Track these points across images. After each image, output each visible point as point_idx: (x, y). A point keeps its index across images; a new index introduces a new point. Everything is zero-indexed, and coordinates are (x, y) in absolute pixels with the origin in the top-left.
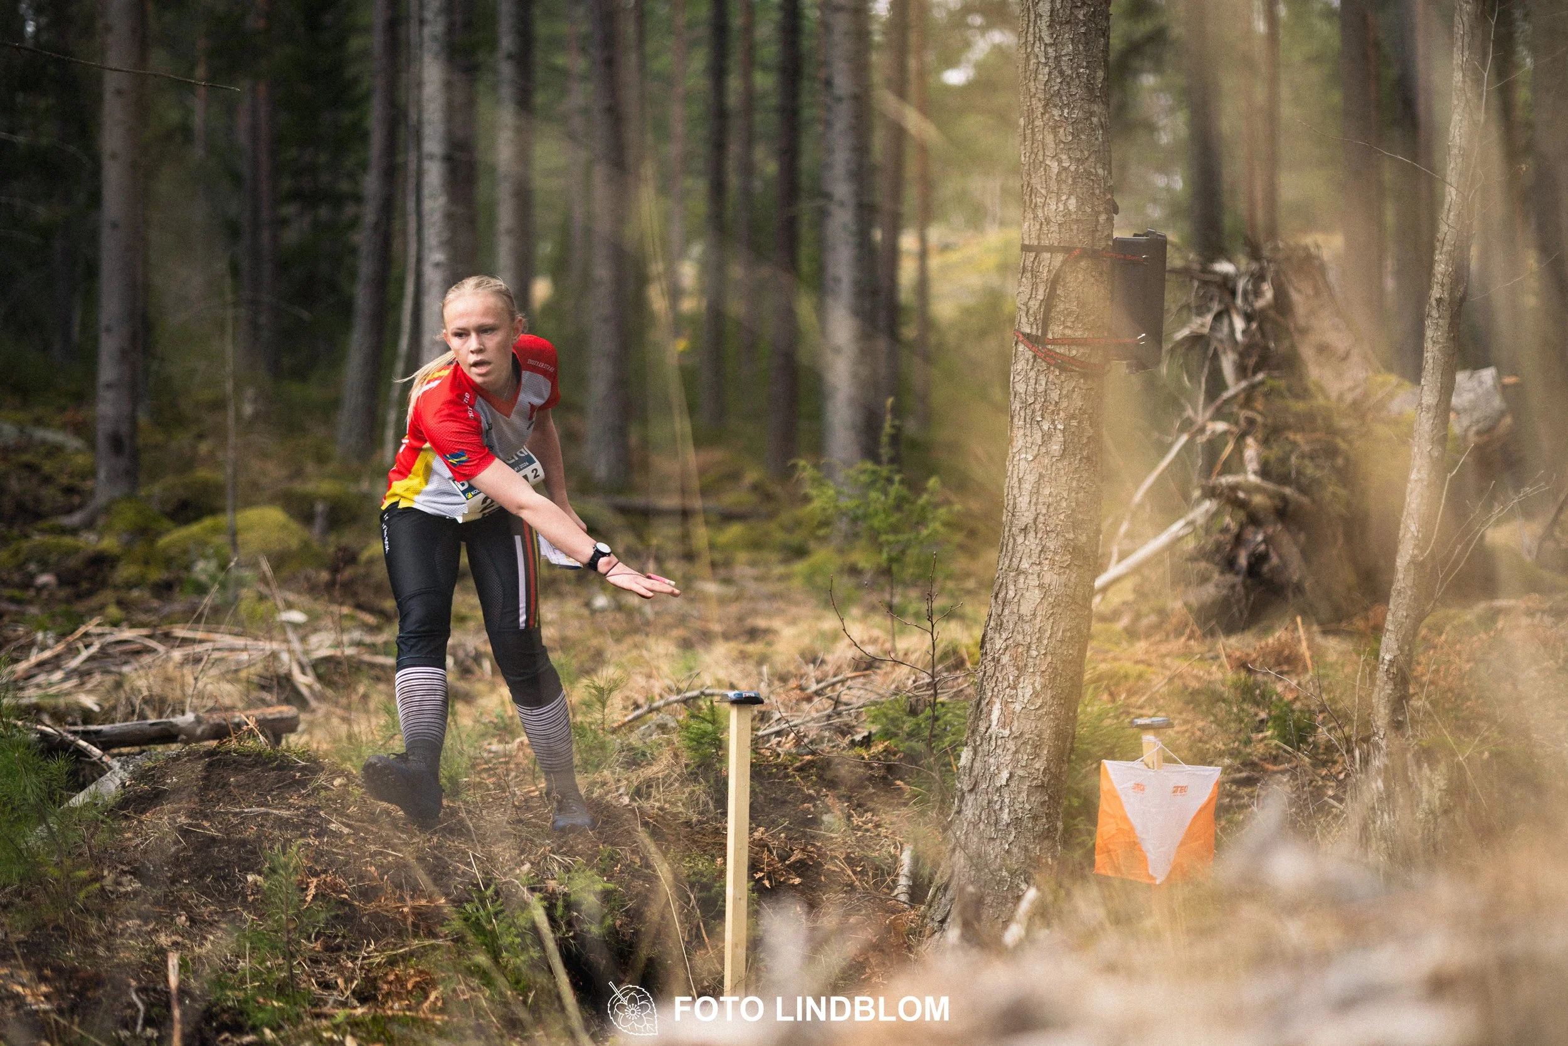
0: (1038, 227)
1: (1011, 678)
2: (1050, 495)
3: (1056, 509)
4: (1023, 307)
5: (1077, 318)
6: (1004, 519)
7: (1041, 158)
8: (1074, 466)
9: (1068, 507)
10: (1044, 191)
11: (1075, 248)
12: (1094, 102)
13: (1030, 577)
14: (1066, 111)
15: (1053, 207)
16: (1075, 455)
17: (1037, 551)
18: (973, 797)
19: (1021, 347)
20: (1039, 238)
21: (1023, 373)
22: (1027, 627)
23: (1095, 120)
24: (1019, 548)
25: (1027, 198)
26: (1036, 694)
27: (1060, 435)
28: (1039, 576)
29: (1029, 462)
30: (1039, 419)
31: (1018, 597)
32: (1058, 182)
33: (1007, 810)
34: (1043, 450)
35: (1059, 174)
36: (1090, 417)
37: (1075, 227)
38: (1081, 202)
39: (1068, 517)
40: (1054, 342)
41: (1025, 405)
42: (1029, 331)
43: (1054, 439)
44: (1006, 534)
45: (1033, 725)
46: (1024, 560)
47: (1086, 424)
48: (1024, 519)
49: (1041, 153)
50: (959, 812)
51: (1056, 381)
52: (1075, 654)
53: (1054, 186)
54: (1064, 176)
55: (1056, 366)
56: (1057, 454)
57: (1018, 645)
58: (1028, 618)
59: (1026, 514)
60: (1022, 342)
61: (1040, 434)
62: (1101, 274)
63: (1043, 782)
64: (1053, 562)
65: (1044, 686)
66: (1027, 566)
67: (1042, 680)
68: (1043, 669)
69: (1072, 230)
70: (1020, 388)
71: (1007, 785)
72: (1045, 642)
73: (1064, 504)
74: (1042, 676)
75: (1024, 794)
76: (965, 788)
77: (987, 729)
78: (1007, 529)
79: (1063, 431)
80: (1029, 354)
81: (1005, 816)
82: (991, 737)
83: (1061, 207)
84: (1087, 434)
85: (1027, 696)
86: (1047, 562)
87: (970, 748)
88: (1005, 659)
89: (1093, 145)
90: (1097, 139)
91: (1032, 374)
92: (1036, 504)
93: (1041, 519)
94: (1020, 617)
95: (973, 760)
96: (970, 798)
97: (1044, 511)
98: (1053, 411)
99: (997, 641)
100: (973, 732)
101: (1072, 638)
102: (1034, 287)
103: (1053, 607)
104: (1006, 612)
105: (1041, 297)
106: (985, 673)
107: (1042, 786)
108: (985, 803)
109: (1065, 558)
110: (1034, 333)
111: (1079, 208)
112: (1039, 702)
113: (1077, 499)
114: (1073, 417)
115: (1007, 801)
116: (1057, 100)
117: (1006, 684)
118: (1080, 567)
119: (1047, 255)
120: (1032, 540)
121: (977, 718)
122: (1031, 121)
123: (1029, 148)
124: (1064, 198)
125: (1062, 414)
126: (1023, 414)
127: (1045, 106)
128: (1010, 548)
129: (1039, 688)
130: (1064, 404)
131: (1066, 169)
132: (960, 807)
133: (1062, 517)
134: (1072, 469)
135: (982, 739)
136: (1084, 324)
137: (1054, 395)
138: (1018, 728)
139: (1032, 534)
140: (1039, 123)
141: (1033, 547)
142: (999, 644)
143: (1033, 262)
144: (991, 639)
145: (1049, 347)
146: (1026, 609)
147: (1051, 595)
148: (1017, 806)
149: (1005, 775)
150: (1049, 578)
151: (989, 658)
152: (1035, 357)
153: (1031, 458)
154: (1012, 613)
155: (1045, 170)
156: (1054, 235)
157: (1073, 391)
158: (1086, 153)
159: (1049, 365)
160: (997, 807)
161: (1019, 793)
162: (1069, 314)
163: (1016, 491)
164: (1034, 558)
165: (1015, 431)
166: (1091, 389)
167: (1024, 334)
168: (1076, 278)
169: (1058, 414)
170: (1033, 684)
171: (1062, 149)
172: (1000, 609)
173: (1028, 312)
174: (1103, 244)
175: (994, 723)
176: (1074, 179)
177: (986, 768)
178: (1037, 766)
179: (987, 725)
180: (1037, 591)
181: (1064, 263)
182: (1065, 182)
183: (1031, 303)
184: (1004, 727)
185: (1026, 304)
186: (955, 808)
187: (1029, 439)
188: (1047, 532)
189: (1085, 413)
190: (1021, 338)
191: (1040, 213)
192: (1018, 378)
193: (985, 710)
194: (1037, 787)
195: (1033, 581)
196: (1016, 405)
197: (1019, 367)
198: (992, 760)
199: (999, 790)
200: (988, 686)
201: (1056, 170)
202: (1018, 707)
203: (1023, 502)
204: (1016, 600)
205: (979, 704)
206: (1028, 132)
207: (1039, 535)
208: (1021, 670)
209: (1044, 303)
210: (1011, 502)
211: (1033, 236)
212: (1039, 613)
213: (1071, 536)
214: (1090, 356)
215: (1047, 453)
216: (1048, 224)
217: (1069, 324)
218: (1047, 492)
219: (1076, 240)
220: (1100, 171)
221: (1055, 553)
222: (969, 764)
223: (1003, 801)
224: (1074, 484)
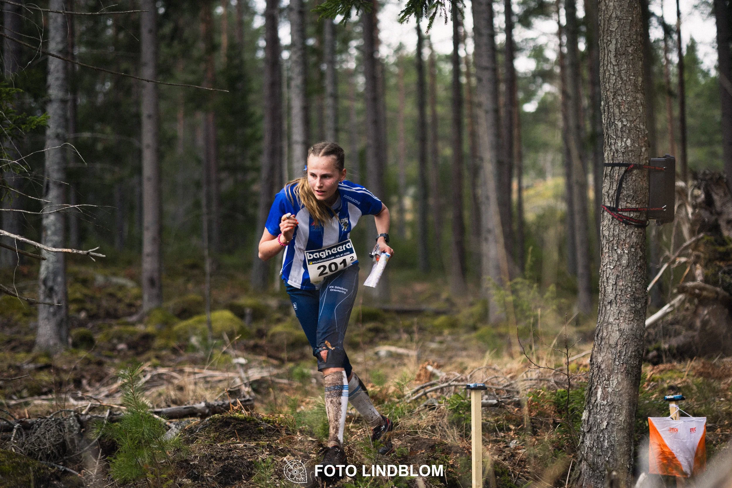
0: (612, 154)
1: (606, 376)
2: (622, 285)
3: (625, 292)
4: (606, 194)
5: (633, 198)
6: (600, 298)
7: (613, 121)
8: (633, 271)
9: (632, 291)
10: (614, 137)
11: (631, 164)
12: (638, 92)
13: (614, 326)
14: (624, 97)
15: (619, 144)
16: (634, 265)
17: (617, 313)
18: (589, 435)
19: (605, 213)
20: (613, 160)
21: (607, 226)
22: (613, 350)
23: (638, 101)
24: (608, 311)
25: (606, 140)
26: (619, 383)
27: (626, 256)
28: (618, 325)
29: (611, 269)
30: (616, 248)
31: (608, 336)
32: (621, 132)
33: (607, 441)
34: (618, 263)
35: (622, 128)
36: (640, 247)
37: (631, 154)
38: (633, 141)
39: (631, 296)
40: (622, 210)
41: (609, 242)
42: (609, 205)
43: (624, 258)
44: (601, 305)
45: (618, 399)
46: (611, 317)
47: (639, 250)
48: (610, 297)
49: (612, 118)
50: (583, 442)
51: (624, 229)
52: (637, 363)
53: (619, 133)
54: (624, 129)
55: (623, 222)
56: (625, 265)
57: (609, 359)
58: (613, 346)
59: (611, 295)
60: (606, 211)
61: (616, 255)
62: (644, 177)
63: (624, 427)
64: (625, 318)
65: (622, 379)
66: (612, 320)
67: (622, 377)
68: (622, 371)
69: (629, 155)
70: (606, 233)
71: (606, 429)
72: (623, 357)
73: (629, 289)
74: (621, 375)
75: (615, 433)
76: (585, 430)
77: (595, 401)
78: (601, 302)
79: (628, 254)
80: (610, 217)
81: (606, 444)
82: (597, 405)
83: (623, 145)
84: (639, 255)
85: (615, 384)
86: (622, 318)
87: (587, 411)
88: (603, 367)
89: (638, 114)
90: (640, 111)
91: (612, 226)
92: (616, 290)
93: (618, 297)
94: (610, 345)
95: (589, 417)
96: (588, 436)
97: (620, 293)
98: (622, 244)
99: (599, 358)
100: (588, 403)
101: (635, 355)
102: (611, 183)
103: (626, 340)
104: (603, 343)
105: (615, 188)
106: (593, 373)
107: (623, 429)
108: (596, 438)
109: (631, 316)
110: (612, 206)
111: (632, 144)
112: (620, 388)
113: (636, 288)
114: (632, 247)
115: (606, 436)
116: (620, 92)
117: (604, 378)
118: (638, 320)
119: (617, 168)
120: (614, 307)
121: (590, 396)
122: (607, 103)
123: (606, 116)
124: (625, 140)
125: (627, 245)
126: (607, 246)
127: (614, 95)
128: (603, 311)
129: (620, 380)
130: (628, 240)
131: (625, 126)
132: (583, 440)
133: (628, 296)
134: (632, 272)
135: (593, 406)
136: (636, 201)
137: (623, 236)
138: (611, 400)
139: (614, 305)
140: (611, 103)
141: (615, 311)
142: (600, 359)
143: (610, 172)
144: (596, 357)
145: (620, 213)
146: (612, 342)
147: (625, 335)
148: (612, 439)
149: (605, 423)
150: (624, 326)
151: (595, 366)
152: (613, 218)
153: (612, 267)
154: (605, 343)
155: (615, 126)
156: (620, 158)
157: (632, 234)
158: (635, 118)
159: (620, 222)
160: (602, 440)
161: (612, 432)
162: (629, 196)
163: (605, 284)
164: (616, 316)
165: (604, 254)
166: (641, 233)
167: (607, 207)
168: (632, 178)
169: (625, 245)
170: (617, 378)
171: (623, 116)
172: (600, 342)
173: (608, 196)
174: (644, 162)
175: (599, 398)
176: (629, 131)
177: (595, 419)
178: (621, 419)
179: (595, 399)
180: (617, 333)
181: (626, 172)
182: (625, 132)
183: (610, 191)
184: (604, 400)
185: (607, 192)
186: (581, 440)
187: (611, 258)
188: (622, 304)
189: (638, 244)
190: (606, 209)
191: (613, 148)
192: (604, 229)
193: (594, 392)
194: (621, 429)
195: (616, 328)
196: (604, 242)
197: (605, 223)
198: (598, 416)
199: (602, 431)
200: (595, 380)
201: (620, 126)
202: (610, 390)
203: (609, 289)
204: (607, 337)
205: (590, 389)
206: (606, 108)
207: (618, 305)
208: (611, 372)
209: (616, 191)
210: (603, 290)
211: (610, 159)
212: (619, 343)
213: (634, 305)
214: (640, 216)
215: (620, 265)
216: (617, 153)
217: (629, 201)
218: (621, 284)
219: (631, 160)
220: (642, 126)
221: (626, 314)
222: (587, 419)
223: (604, 436)
224: (634, 279)
